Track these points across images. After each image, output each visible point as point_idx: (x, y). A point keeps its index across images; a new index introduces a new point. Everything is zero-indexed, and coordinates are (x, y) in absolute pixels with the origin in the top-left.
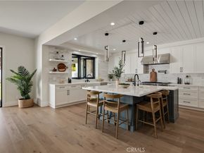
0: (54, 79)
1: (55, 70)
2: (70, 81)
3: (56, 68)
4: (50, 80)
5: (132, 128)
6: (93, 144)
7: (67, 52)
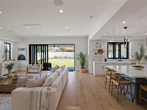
0: (96, 58)
1: (96, 54)
2: (106, 60)
3: (97, 52)
4: (93, 59)
5: (135, 101)
6: (100, 98)
7: (104, 42)
